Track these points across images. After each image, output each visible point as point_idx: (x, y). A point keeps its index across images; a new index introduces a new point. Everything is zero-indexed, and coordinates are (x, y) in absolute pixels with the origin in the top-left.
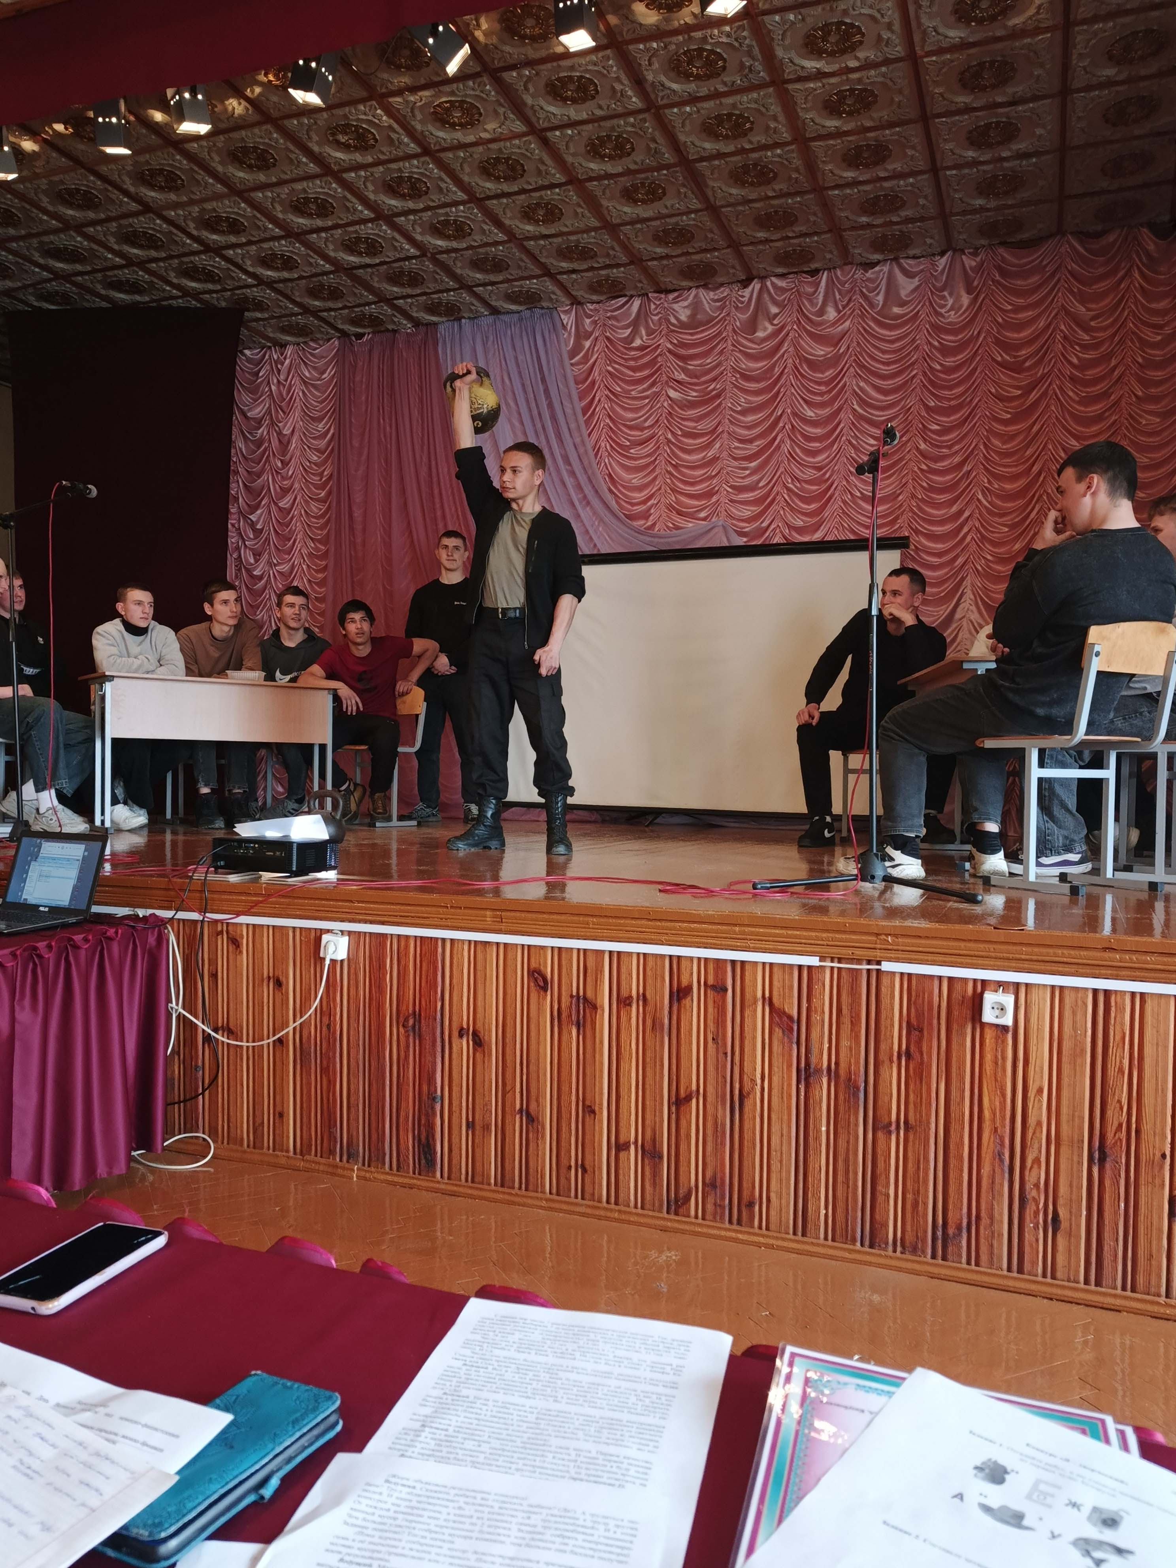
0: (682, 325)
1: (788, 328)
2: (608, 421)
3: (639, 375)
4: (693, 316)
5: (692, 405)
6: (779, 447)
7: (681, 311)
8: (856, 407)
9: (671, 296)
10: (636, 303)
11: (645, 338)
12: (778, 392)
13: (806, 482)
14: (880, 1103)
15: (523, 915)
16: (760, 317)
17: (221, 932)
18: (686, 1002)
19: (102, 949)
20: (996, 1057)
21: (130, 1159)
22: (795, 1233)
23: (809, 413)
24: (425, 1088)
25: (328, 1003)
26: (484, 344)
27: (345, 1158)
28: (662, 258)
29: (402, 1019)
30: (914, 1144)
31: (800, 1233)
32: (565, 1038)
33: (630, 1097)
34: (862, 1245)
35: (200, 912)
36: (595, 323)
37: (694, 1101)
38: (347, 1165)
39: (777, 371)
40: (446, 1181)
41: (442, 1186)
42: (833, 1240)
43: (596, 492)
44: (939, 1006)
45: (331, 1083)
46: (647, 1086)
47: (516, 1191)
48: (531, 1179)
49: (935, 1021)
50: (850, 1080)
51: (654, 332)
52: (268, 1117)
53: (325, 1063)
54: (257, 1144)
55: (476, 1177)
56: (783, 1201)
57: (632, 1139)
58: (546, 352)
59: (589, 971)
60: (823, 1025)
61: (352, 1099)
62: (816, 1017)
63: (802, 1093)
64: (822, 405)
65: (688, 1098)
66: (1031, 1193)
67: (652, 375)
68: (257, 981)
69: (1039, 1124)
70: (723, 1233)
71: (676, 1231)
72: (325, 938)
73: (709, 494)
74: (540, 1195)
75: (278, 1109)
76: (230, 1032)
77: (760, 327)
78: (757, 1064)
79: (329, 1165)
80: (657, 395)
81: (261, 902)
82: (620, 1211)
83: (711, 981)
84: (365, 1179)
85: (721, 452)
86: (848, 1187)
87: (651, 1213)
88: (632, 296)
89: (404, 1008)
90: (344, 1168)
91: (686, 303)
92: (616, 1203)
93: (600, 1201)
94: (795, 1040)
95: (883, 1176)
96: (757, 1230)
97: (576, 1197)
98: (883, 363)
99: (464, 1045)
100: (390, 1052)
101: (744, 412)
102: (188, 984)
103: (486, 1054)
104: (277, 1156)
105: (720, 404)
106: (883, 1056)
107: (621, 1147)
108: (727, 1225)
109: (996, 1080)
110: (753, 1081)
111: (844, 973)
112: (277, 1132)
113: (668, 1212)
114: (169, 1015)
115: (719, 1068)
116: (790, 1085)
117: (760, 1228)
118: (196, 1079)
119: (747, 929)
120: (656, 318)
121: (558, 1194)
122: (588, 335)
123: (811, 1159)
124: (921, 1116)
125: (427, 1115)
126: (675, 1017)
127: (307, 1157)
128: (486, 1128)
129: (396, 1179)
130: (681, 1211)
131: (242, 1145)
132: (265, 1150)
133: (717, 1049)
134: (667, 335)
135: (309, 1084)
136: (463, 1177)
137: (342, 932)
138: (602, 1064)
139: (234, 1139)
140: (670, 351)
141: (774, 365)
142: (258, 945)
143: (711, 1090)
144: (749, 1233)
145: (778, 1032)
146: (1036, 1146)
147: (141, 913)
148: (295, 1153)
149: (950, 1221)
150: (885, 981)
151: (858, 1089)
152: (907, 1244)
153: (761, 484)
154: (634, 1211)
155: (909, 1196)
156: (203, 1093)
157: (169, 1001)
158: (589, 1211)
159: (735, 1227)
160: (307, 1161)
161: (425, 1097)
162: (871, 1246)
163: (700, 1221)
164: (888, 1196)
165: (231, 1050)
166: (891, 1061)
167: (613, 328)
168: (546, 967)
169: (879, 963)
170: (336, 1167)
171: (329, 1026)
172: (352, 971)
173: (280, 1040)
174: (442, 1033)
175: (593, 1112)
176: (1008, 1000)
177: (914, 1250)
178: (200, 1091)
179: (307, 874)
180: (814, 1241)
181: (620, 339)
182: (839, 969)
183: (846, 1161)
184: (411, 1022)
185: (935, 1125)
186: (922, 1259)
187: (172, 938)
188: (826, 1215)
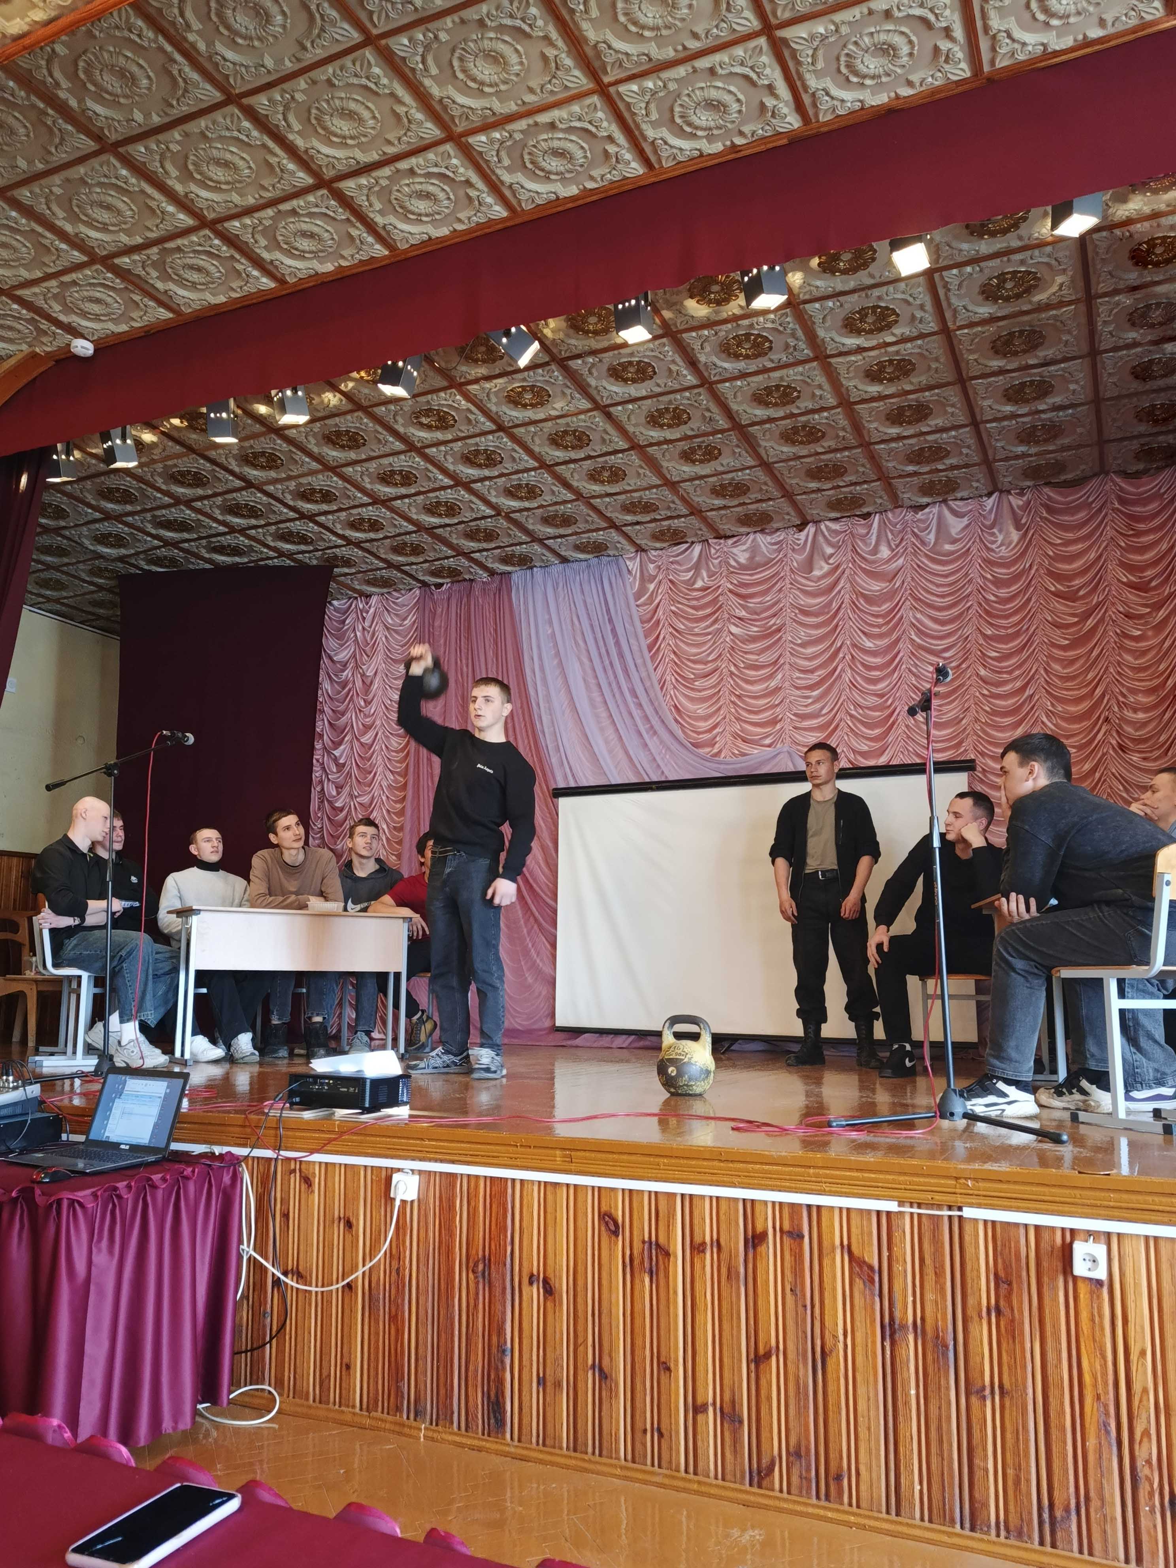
0: (743, 567)
1: (844, 566)
2: (673, 656)
3: (701, 613)
4: (751, 558)
5: (754, 639)
6: (840, 676)
7: (740, 554)
8: (914, 637)
9: (730, 542)
10: (697, 549)
11: (706, 579)
12: (837, 626)
13: (869, 708)
14: (971, 1363)
15: (593, 1155)
16: (816, 557)
17: (294, 1171)
18: (762, 1249)
19: (179, 1188)
20: (1093, 1315)
21: (195, 1413)
22: (888, 1512)
23: (868, 644)
24: (495, 1339)
25: (398, 1246)
26: (555, 590)
27: (412, 1416)
28: (720, 508)
29: (471, 1264)
30: (1011, 1411)
31: (893, 1512)
32: (637, 1287)
33: (706, 1353)
34: (962, 1527)
35: (274, 1150)
36: (659, 567)
37: (774, 1358)
38: (414, 1424)
39: (835, 606)
40: (516, 1443)
41: (513, 1450)
42: (930, 1521)
43: (663, 722)
44: (1027, 1257)
45: (399, 1332)
46: (724, 1341)
47: (589, 1456)
48: (605, 1444)
49: (1024, 1274)
50: (937, 1337)
51: (715, 574)
52: (334, 1370)
53: (393, 1310)
54: (323, 1399)
55: (547, 1439)
56: (874, 1475)
57: (710, 1400)
58: (613, 595)
59: (661, 1215)
60: (906, 1276)
61: (420, 1351)
62: (898, 1268)
63: (888, 1352)
64: (881, 636)
65: (768, 1355)
66: (1143, 1471)
67: (715, 613)
68: (328, 1221)
69: (1145, 1391)
70: (810, 1510)
71: (760, 1506)
72: (396, 1177)
73: (774, 722)
74: (614, 1461)
75: (345, 1360)
76: (300, 1276)
77: (816, 566)
78: (838, 1319)
79: (396, 1423)
80: (719, 631)
81: (335, 1139)
82: (699, 1483)
83: (786, 1227)
84: (432, 1439)
85: (783, 682)
86: (943, 1459)
87: (732, 1485)
88: (693, 543)
89: (474, 1252)
90: (410, 1427)
91: (744, 547)
92: (695, 1473)
93: (678, 1471)
94: (877, 1292)
95: (980, 1448)
96: (846, 1507)
97: (653, 1465)
98: (937, 596)
99: (535, 1292)
100: (459, 1300)
101: (804, 645)
102: (259, 1225)
103: (557, 1304)
104: (343, 1412)
105: (780, 638)
106: (971, 1312)
107: (699, 1409)
108: (814, 1501)
109: (1094, 1341)
110: (835, 1337)
111: (924, 1220)
112: (344, 1385)
113: (751, 1485)
114: (240, 1257)
115: (799, 1323)
116: (874, 1342)
117: (850, 1505)
118: (264, 1326)
119: (821, 1172)
120: (716, 562)
121: (634, 1461)
122: (652, 579)
123: (901, 1426)
124: (1017, 1380)
125: (497, 1369)
126: (750, 1266)
127: (373, 1414)
128: (558, 1384)
129: (464, 1440)
130: (765, 1483)
131: (307, 1399)
132: (331, 1405)
133: (796, 1301)
134: (727, 577)
135: (378, 1334)
136: (534, 1440)
137: (412, 1171)
138: (676, 1315)
139: (299, 1393)
140: (731, 591)
141: (831, 602)
142: (329, 1184)
143: (791, 1346)
144: (838, 1511)
145: (859, 1284)
146: (1144, 1416)
147: (218, 1150)
148: (361, 1409)
149: (1057, 1502)
150: (968, 1229)
151: (947, 1347)
152: (1012, 1527)
153: (824, 712)
154: (714, 1482)
155: (1010, 1472)
156: (270, 1342)
157: (240, 1242)
158: (666, 1481)
159: (823, 1503)
160: (373, 1418)
161: (494, 1350)
162: (973, 1529)
163: (785, 1495)
164: (986, 1470)
165: (300, 1295)
166: (980, 1317)
167: (676, 572)
168: (617, 1209)
169: (960, 1209)
170: (403, 1425)
171: (398, 1270)
172: (422, 1212)
173: (349, 1286)
174: (512, 1280)
175: (668, 1369)
176: (1100, 1250)
177: (1020, 1535)
178: (268, 1339)
179: (379, 1110)
180: (910, 1521)
181: (684, 582)
182: (919, 1215)
183: (939, 1428)
184: (481, 1267)
185: (1032, 1391)
186: (1029, 1545)
187: (246, 1177)
188: (921, 1492)
